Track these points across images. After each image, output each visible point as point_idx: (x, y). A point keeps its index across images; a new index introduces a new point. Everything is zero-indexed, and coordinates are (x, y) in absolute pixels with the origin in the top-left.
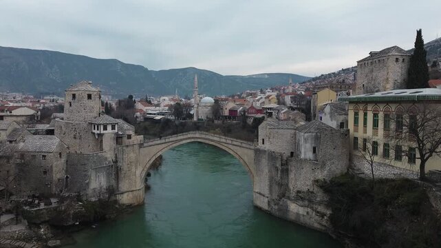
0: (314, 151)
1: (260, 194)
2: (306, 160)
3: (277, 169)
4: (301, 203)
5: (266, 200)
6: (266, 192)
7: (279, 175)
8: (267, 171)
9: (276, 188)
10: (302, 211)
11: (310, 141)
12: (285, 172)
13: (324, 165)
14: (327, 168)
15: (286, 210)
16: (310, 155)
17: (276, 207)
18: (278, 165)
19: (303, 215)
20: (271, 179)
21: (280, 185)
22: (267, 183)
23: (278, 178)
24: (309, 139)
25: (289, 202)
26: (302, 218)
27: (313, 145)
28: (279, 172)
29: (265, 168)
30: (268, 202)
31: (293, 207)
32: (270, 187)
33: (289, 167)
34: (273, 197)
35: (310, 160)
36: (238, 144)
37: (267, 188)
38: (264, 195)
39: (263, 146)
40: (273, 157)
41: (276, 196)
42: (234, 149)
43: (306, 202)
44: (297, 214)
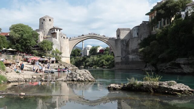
0: (138, 34)
1: (117, 57)
2: (135, 37)
3: (124, 45)
4: (133, 54)
5: (120, 58)
6: (120, 55)
8: (120, 46)
9: (124, 53)
10: (134, 57)
11: (136, 30)
12: (127, 45)
13: (141, 36)
14: (142, 37)
15: (128, 58)
16: (136, 36)
17: (124, 59)
18: (125, 44)
19: (134, 58)
20: (122, 49)
21: (126, 51)
22: (120, 51)
25: (129, 55)
26: (134, 59)
27: (138, 32)
29: (119, 46)
30: (121, 58)
31: (131, 57)
32: (122, 52)
33: (129, 43)
34: (123, 56)
35: (136, 37)
36: (108, 38)
37: (120, 53)
38: (119, 57)
39: (118, 38)
40: (123, 41)
41: (124, 55)
42: (107, 40)
43: (135, 53)
44: (132, 59)
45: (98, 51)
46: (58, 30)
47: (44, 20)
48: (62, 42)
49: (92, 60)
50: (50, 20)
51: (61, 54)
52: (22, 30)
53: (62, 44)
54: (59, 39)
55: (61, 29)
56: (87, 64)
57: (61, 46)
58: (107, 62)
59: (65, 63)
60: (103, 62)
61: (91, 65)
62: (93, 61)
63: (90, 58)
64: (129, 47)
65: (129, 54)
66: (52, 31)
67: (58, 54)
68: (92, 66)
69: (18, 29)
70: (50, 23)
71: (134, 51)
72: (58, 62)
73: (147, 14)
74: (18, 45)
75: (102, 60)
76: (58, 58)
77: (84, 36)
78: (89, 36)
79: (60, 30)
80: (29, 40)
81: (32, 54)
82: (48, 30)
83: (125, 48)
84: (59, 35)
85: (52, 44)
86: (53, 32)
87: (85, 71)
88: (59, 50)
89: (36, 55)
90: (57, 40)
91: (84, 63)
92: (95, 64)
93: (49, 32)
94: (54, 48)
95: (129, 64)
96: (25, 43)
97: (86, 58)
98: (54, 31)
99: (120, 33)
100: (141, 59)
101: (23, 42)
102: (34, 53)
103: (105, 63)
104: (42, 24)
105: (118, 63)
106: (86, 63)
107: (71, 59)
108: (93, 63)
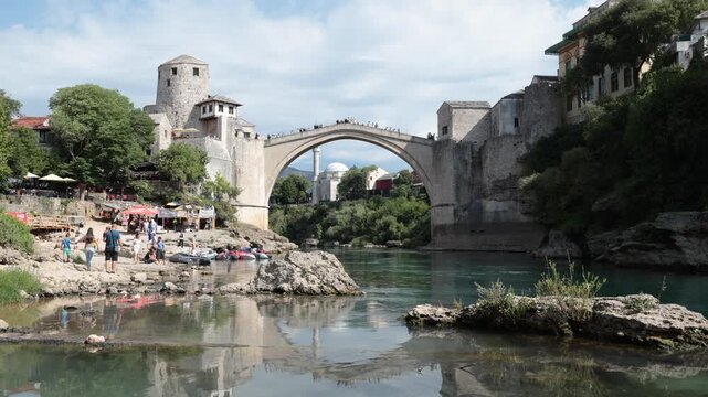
0: (516, 124)
1: (442, 206)
2: (505, 135)
3: (465, 161)
4: (500, 196)
5: (451, 209)
6: (451, 199)
7: (469, 172)
8: (451, 167)
9: (465, 190)
10: (501, 206)
11: (509, 109)
12: (478, 163)
13: (529, 131)
14: (533, 134)
15: (481, 209)
16: (510, 129)
17: (466, 212)
18: (468, 157)
19: (504, 211)
20: (458, 178)
21: (471, 185)
22: (452, 185)
23: (467, 176)
24: (509, 106)
25: (484, 201)
26: (502, 215)
27: (515, 115)
28: (469, 167)
29: (449, 164)
30: (455, 211)
31: (490, 206)
32: (457, 189)
33: (483, 157)
34: (462, 203)
35: (510, 135)
36: (409, 139)
37: (452, 192)
38: (447, 205)
39: (445, 137)
40: (461, 147)
41: (465, 201)
42: (402, 145)
43: (508, 193)
44: (496, 212)
45: (371, 185)
46: (226, 109)
47: (175, 71)
48: (238, 152)
49: (347, 218)
50: (196, 72)
51: (234, 193)
52: (96, 109)
53: (238, 157)
54: (229, 140)
55: (238, 105)
56: (331, 230)
57: (234, 166)
58: (401, 225)
59: (249, 226)
60: (387, 225)
61: (343, 236)
62: (351, 222)
63: (343, 211)
64: (485, 170)
65: (485, 197)
66: (204, 112)
67: (225, 197)
68: (347, 241)
69: (80, 103)
70: (196, 81)
71: (504, 187)
72: (227, 223)
73: (550, 51)
74: (81, 164)
75: (385, 218)
76: (226, 209)
77: (321, 131)
78: (336, 128)
79: (233, 106)
80: (121, 144)
81: (131, 193)
82: (189, 109)
83: (469, 175)
84: (230, 125)
85: (203, 160)
86: (208, 114)
87: (324, 258)
88: (229, 180)
89: (145, 199)
90: (222, 144)
91: (319, 226)
92: (359, 233)
93: (192, 116)
94: (212, 171)
95: (482, 231)
96: (105, 154)
97: (328, 209)
98: (211, 110)
99: (451, 118)
100: (526, 214)
101: (100, 152)
102: (136, 192)
103: (397, 228)
104: (169, 84)
105: (442, 229)
106: (325, 227)
107: (273, 215)
108: (350, 229)
